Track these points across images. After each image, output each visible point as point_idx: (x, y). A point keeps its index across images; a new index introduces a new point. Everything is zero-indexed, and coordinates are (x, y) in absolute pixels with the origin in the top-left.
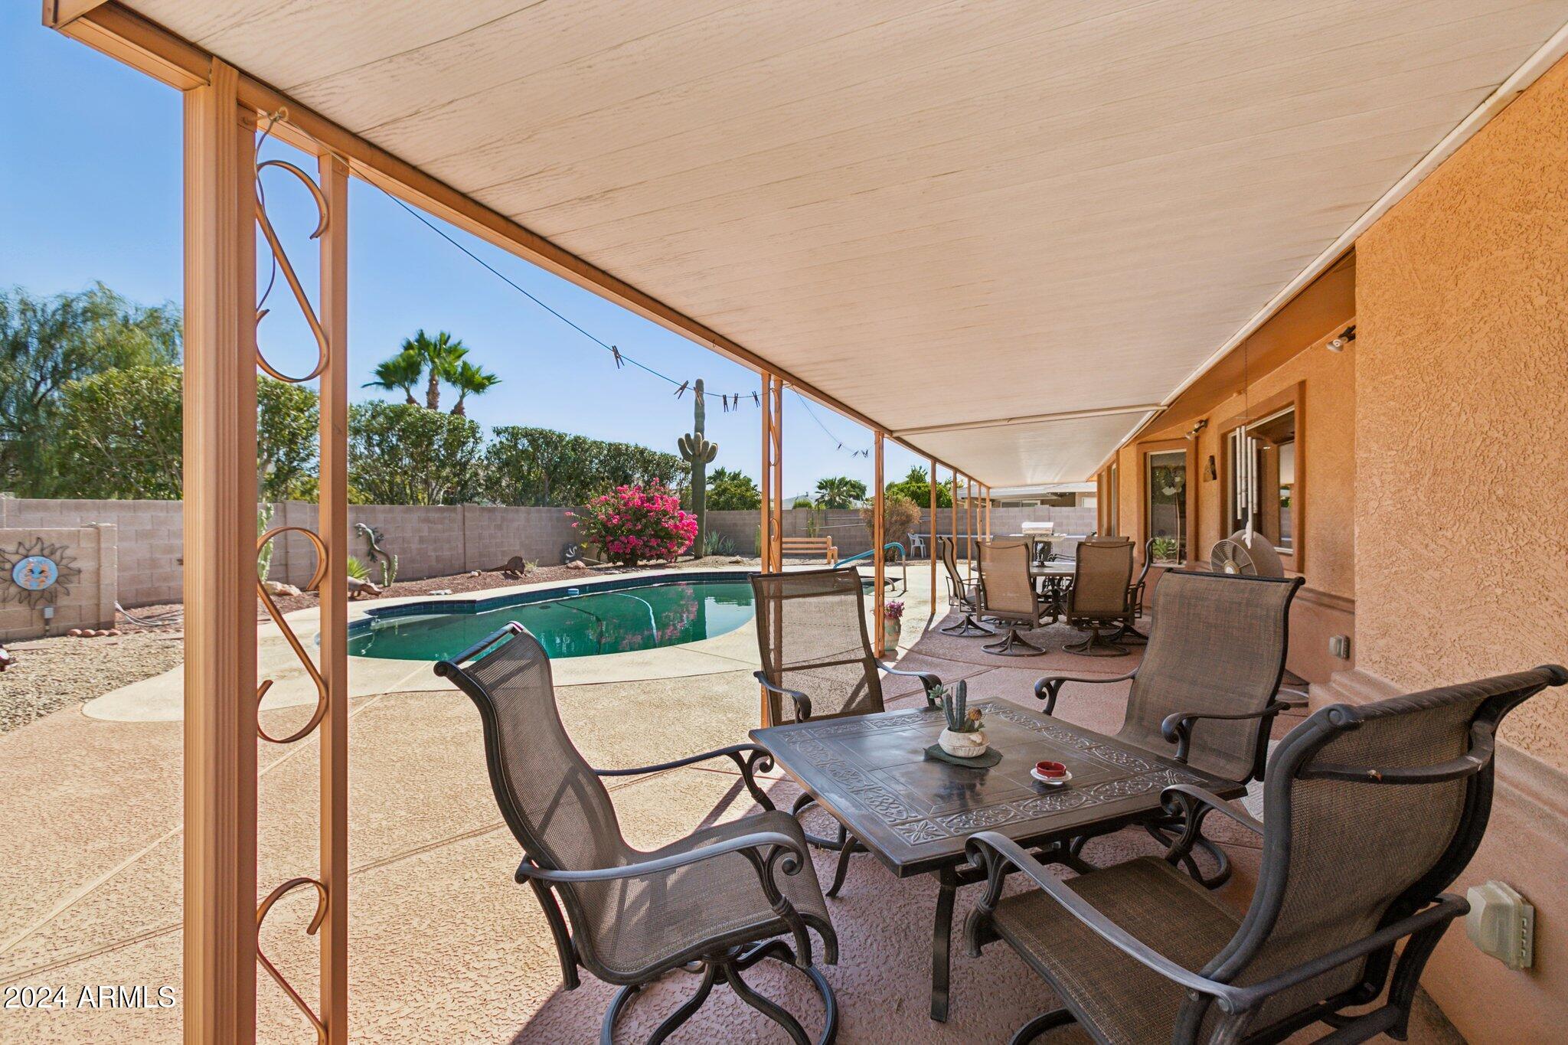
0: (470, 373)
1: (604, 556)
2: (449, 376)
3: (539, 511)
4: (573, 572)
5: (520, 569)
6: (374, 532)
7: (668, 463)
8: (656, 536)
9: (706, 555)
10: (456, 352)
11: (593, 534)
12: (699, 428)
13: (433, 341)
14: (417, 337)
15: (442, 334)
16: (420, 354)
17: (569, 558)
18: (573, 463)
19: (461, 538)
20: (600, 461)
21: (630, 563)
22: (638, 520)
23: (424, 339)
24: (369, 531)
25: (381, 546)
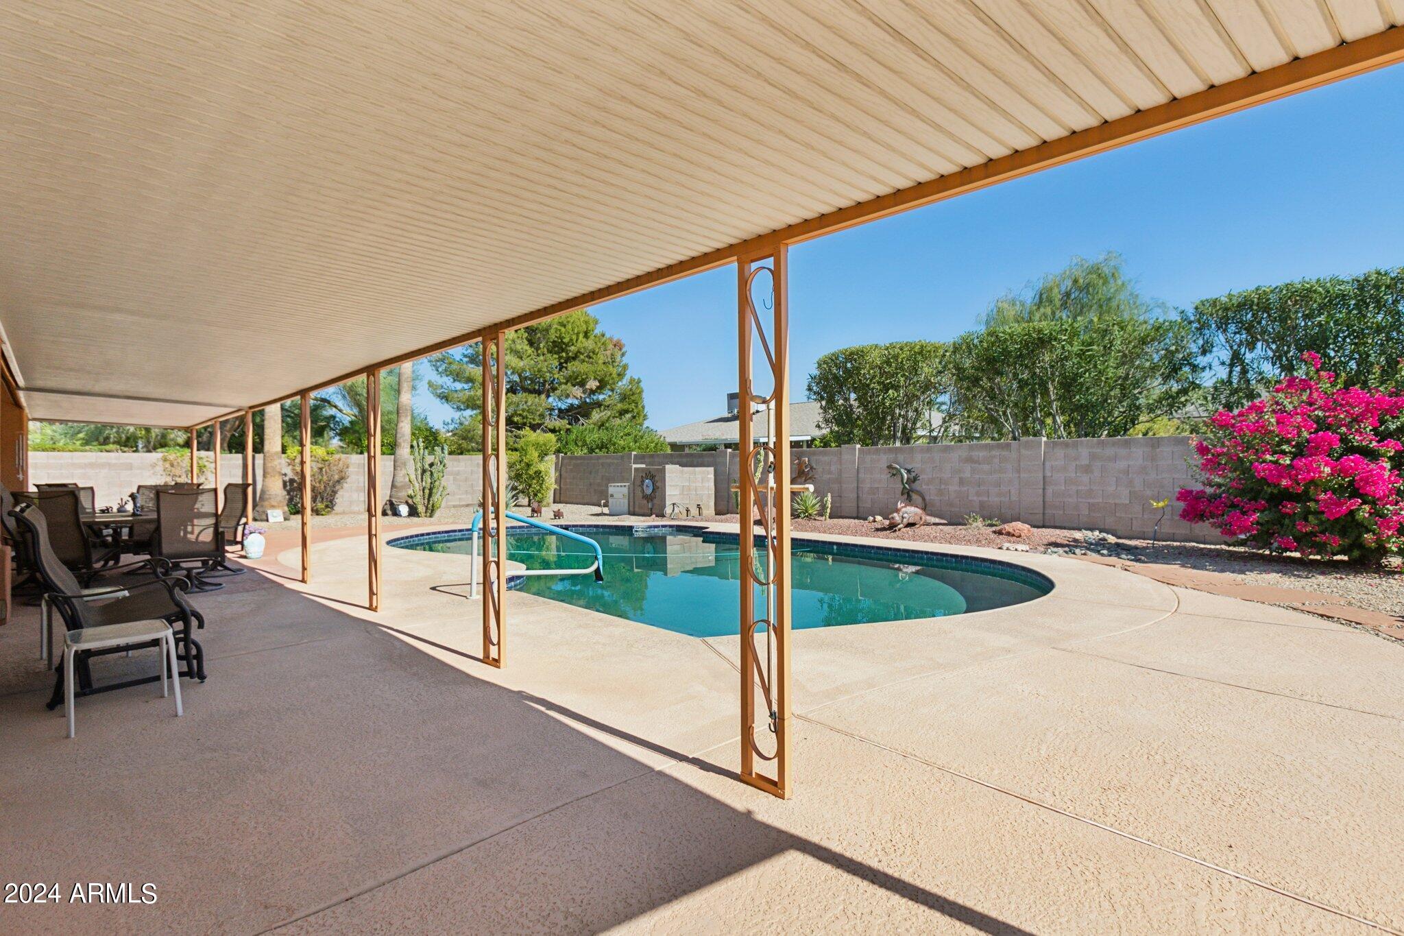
6: (909, 472)
24: (903, 471)
25: (916, 486)
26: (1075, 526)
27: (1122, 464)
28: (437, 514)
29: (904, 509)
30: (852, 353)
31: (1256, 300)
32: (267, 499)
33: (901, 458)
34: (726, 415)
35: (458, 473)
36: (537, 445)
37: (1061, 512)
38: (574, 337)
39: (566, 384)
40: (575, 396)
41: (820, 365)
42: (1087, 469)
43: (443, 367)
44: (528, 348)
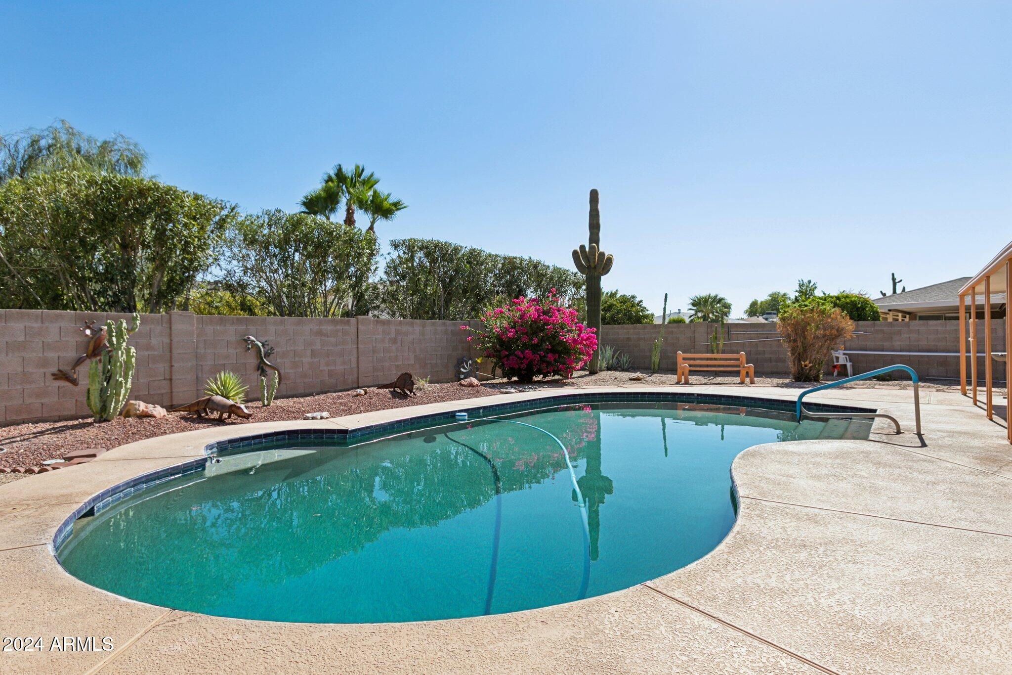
0: (379, 200)
1: (499, 371)
2: (362, 204)
3: (433, 324)
4: (467, 390)
5: (409, 387)
6: (263, 345)
7: (561, 277)
8: (553, 351)
9: (601, 370)
10: (370, 182)
11: (488, 348)
12: (594, 237)
13: (349, 175)
14: (336, 171)
15: (357, 167)
16: (338, 186)
17: (463, 373)
18: (469, 276)
19: (355, 352)
20: (495, 275)
21: (525, 380)
22: (535, 333)
23: (342, 172)
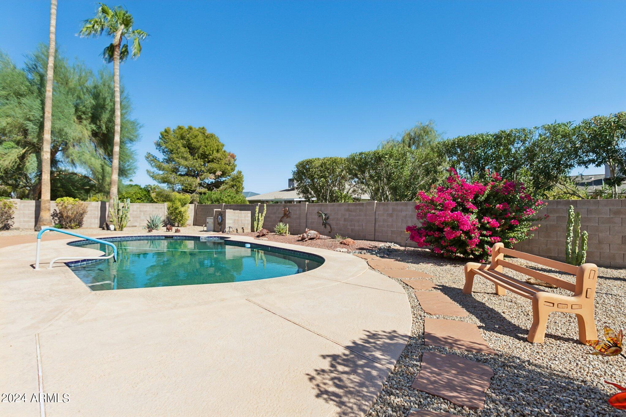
24: (323, 214)
25: (328, 221)
26: (385, 240)
27: (404, 213)
28: (124, 229)
29: (308, 232)
30: (308, 162)
31: (456, 142)
32: (42, 221)
33: (323, 209)
34: (288, 188)
35: (146, 211)
36: (180, 200)
37: (381, 234)
38: (211, 152)
39: (207, 172)
40: (210, 179)
41: (297, 166)
42: (391, 215)
43: (154, 164)
44: (190, 156)
